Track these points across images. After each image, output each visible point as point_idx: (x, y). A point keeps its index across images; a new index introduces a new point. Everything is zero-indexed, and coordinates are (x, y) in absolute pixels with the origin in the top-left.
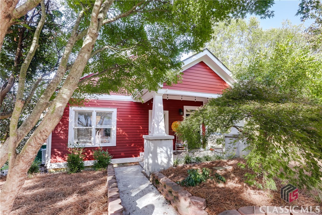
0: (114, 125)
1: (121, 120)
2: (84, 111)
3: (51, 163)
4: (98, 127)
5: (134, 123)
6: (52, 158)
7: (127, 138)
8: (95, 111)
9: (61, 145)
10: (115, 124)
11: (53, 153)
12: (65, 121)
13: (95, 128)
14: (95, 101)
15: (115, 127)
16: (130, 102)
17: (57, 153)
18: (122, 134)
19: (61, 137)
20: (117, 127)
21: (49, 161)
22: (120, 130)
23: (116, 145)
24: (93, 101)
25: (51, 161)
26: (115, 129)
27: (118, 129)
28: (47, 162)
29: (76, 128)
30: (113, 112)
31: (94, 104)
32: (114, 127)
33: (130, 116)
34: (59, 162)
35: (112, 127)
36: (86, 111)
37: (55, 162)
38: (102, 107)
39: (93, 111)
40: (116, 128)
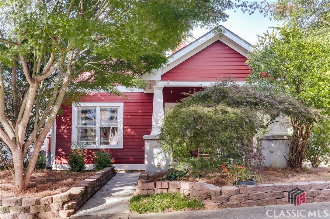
0: (120, 123)
1: (129, 117)
2: (87, 106)
3: (56, 164)
4: (102, 125)
5: (145, 120)
6: (57, 159)
7: (136, 139)
8: (99, 106)
9: (64, 145)
10: (122, 121)
11: (58, 154)
12: (68, 118)
13: (100, 126)
14: (99, 95)
15: (122, 125)
16: (140, 94)
17: (61, 153)
18: (130, 133)
19: (64, 136)
20: (124, 125)
21: (54, 162)
22: (127, 129)
23: (123, 148)
24: (96, 95)
25: (56, 162)
26: (122, 129)
27: (126, 127)
28: (53, 162)
29: (79, 126)
30: (119, 107)
31: (97, 98)
32: (120, 125)
33: (140, 111)
34: (63, 163)
35: (119, 126)
36: (89, 106)
37: (60, 163)
38: (107, 101)
39: (97, 106)
40: (123, 127)
